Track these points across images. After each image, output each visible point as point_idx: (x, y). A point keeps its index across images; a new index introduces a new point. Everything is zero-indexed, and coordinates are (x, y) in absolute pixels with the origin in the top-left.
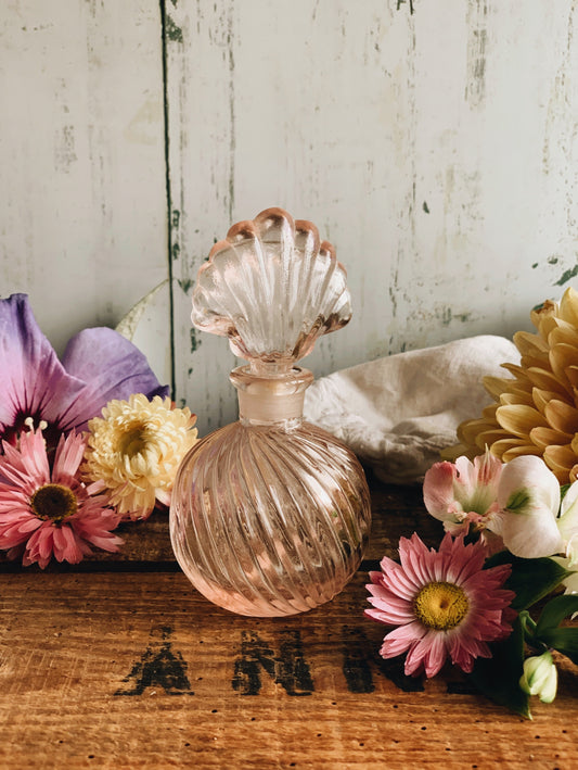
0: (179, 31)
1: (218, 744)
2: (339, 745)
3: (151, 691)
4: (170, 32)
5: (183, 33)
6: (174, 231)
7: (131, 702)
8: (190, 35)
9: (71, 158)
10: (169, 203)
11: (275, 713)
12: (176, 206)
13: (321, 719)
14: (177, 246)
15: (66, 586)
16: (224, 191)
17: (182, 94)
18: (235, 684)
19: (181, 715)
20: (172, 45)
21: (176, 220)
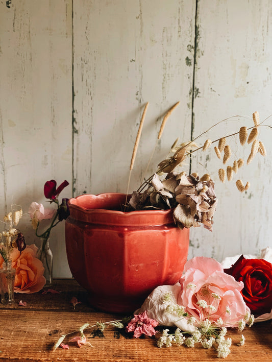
0: (77, 131)
1: (111, 347)
2: (136, 348)
3: (96, 337)
4: (75, 131)
5: (78, 131)
6: (74, 185)
7: (92, 339)
8: (80, 132)
9: (46, 164)
10: (73, 177)
11: (123, 342)
12: (75, 177)
13: (133, 343)
14: (75, 189)
15: (73, 315)
16: (89, 174)
17: (78, 147)
18: (114, 337)
19: (103, 342)
20: (75, 135)
21: (75, 182)
